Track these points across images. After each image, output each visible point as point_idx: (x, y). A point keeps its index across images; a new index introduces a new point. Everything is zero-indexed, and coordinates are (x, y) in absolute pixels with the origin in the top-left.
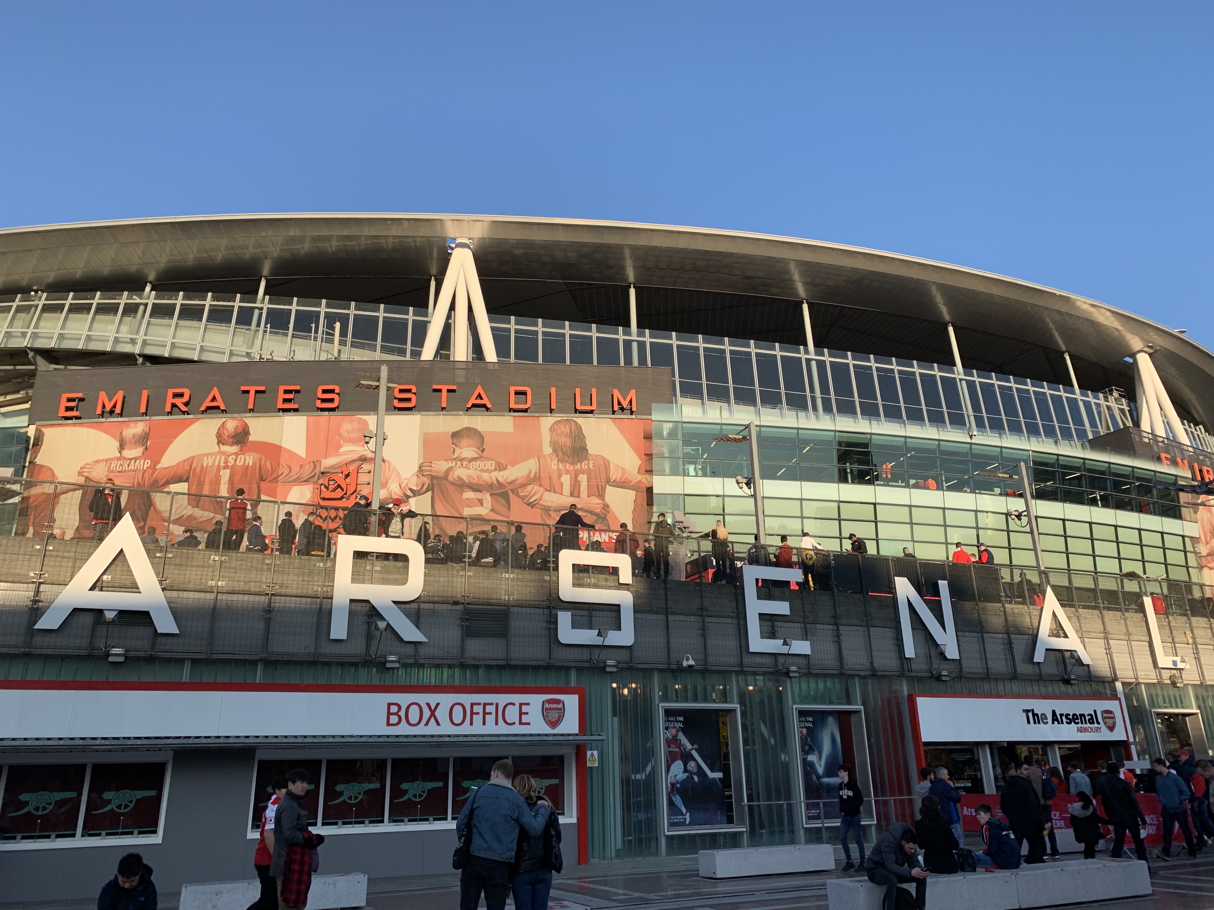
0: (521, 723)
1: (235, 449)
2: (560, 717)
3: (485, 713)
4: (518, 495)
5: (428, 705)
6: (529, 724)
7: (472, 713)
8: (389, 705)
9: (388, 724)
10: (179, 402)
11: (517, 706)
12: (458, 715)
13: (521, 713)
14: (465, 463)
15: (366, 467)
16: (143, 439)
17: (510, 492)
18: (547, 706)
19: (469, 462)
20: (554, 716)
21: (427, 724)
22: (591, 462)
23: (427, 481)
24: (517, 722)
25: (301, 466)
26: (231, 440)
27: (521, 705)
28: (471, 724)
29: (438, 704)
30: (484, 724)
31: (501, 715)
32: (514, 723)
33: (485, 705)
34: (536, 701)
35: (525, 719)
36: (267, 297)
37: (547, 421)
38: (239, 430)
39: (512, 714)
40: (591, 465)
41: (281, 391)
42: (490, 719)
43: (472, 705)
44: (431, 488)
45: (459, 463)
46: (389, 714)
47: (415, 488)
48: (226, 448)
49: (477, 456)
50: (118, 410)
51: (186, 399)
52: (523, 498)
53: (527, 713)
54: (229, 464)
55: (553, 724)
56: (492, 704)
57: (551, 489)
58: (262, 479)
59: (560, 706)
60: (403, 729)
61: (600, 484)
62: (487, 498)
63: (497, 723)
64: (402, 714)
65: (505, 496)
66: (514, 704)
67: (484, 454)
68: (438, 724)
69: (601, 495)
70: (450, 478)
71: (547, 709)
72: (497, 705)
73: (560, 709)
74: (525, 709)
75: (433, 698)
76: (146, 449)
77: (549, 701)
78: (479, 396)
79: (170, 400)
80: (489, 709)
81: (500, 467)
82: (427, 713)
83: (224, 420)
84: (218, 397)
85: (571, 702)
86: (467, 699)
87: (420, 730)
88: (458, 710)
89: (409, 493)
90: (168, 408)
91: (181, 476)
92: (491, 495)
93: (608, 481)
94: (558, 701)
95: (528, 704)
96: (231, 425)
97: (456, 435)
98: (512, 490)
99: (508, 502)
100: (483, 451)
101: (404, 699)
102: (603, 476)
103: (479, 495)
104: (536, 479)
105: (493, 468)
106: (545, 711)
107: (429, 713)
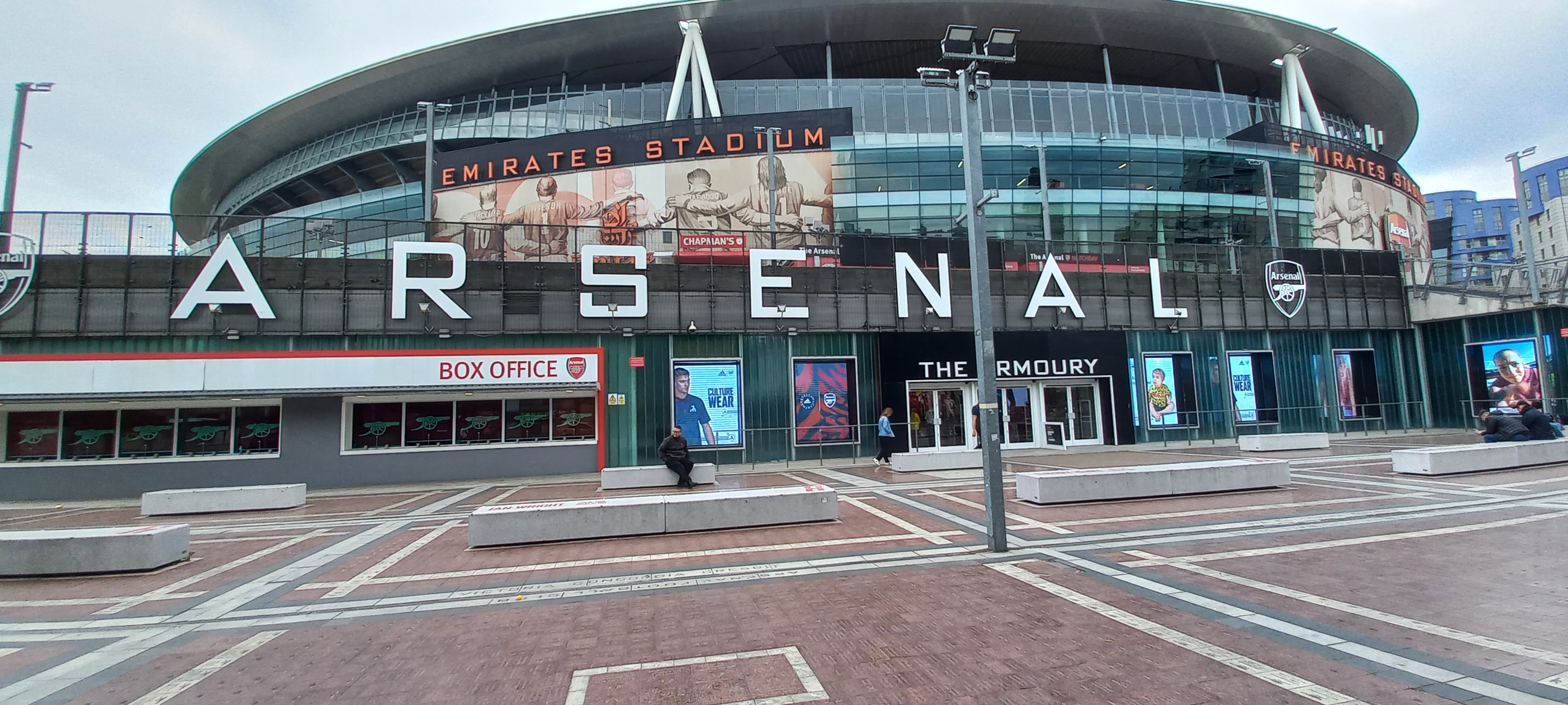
0: (549, 375)
1: (550, 197)
2: (582, 370)
3: (520, 369)
4: (736, 217)
5: (473, 364)
6: (556, 376)
7: (510, 369)
8: (442, 364)
9: (442, 378)
10: (511, 168)
11: (546, 363)
12: (497, 370)
13: (549, 368)
14: (697, 195)
15: (631, 203)
16: (494, 197)
17: (730, 215)
18: (571, 362)
19: (701, 194)
20: (577, 370)
21: (472, 377)
22: (789, 188)
23: (673, 210)
24: (546, 375)
25: (591, 207)
26: (546, 192)
27: (549, 362)
28: (509, 376)
29: (481, 363)
30: (519, 376)
31: (533, 369)
32: (544, 376)
33: (520, 363)
34: (561, 360)
35: (552, 372)
36: (567, 87)
37: (755, 159)
38: (550, 184)
39: (542, 369)
40: (789, 190)
41: (573, 155)
42: (524, 373)
43: (509, 363)
44: (676, 216)
45: (694, 196)
46: (442, 371)
47: (665, 216)
48: (542, 198)
49: (706, 190)
50: (476, 178)
51: (515, 166)
52: (739, 218)
53: (554, 368)
54: (547, 209)
55: (576, 376)
56: (525, 362)
57: (761, 211)
58: (567, 217)
59: (582, 362)
60: (454, 381)
61: (795, 202)
62: (713, 218)
63: (529, 376)
64: (453, 370)
65: (727, 217)
66: (543, 362)
67: (711, 188)
68: (482, 377)
69: (797, 213)
70: (688, 208)
71: (570, 365)
72: (529, 363)
73: (582, 365)
74: (552, 365)
75: (477, 359)
76: (496, 203)
77: (572, 359)
78: (705, 145)
79: (505, 168)
80: (522, 366)
81: (723, 197)
82: (472, 370)
83: (540, 179)
84: (535, 163)
85: (592, 361)
86: (505, 359)
87: (468, 381)
88: (498, 368)
89: (662, 221)
90: (505, 174)
91: (519, 220)
92: (718, 217)
93: (802, 202)
94: (581, 359)
95: (555, 362)
96: (545, 181)
97: (690, 175)
98: (732, 213)
99: (730, 223)
100: (710, 186)
101: (453, 360)
102: (798, 198)
103: (709, 218)
104: (749, 204)
105: (718, 198)
106: (569, 367)
107: (474, 370)
